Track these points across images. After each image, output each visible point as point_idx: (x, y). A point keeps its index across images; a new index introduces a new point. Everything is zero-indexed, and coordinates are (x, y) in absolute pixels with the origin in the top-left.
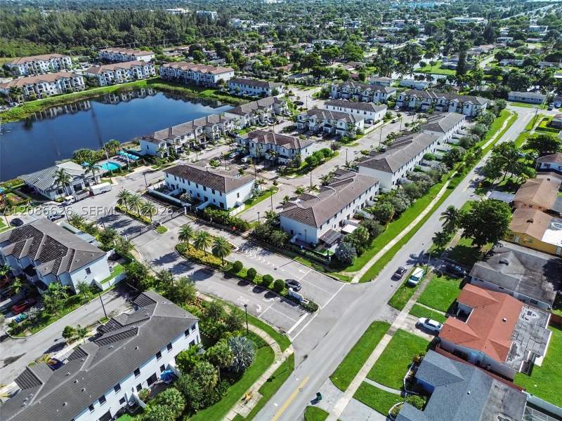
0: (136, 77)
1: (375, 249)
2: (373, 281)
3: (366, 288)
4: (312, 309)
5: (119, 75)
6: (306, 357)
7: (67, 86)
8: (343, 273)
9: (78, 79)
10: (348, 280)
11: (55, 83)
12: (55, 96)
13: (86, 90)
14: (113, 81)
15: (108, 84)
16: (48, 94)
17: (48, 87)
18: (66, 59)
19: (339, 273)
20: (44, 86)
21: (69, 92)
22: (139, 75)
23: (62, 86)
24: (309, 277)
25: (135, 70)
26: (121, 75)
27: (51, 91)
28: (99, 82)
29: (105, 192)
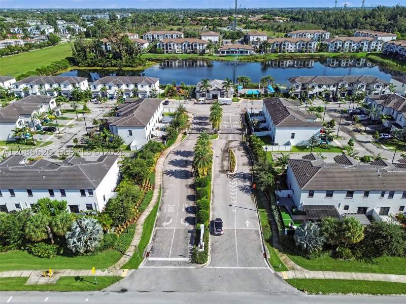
0: (361, 50)
1: (374, 267)
2: (306, 294)
3: (284, 292)
4: (197, 258)
5: (347, 45)
6: (124, 291)
7: (303, 48)
8: (284, 257)
9: (313, 43)
10: (278, 267)
11: (296, 44)
12: (292, 53)
13: (315, 52)
14: (339, 49)
15: (335, 51)
16: (287, 51)
17: (290, 46)
18: (327, 34)
19: (280, 254)
20: (287, 45)
21: (302, 52)
22: (364, 48)
23: (299, 47)
24: (244, 234)
25: (363, 44)
26: (348, 45)
27: (291, 49)
28: (328, 49)
29: (226, 104)
